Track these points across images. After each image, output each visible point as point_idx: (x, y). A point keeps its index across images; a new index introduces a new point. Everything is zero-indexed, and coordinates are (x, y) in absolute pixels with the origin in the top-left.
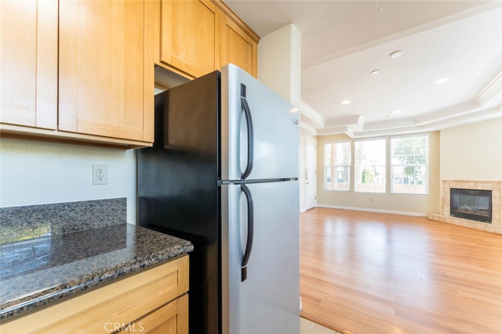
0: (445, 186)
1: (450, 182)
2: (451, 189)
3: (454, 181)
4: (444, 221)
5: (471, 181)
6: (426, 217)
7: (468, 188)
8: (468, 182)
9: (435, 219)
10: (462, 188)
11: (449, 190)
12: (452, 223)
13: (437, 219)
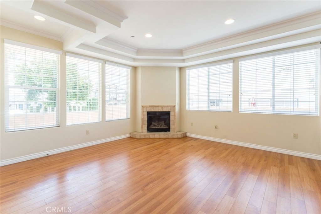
0: (144, 110)
1: (147, 107)
2: (147, 112)
3: (150, 106)
4: (149, 138)
5: (160, 106)
6: (130, 137)
7: (158, 111)
8: (158, 106)
9: (142, 137)
10: (155, 111)
11: (146, 112)
12: (154, 137)
13: (144, 137)
